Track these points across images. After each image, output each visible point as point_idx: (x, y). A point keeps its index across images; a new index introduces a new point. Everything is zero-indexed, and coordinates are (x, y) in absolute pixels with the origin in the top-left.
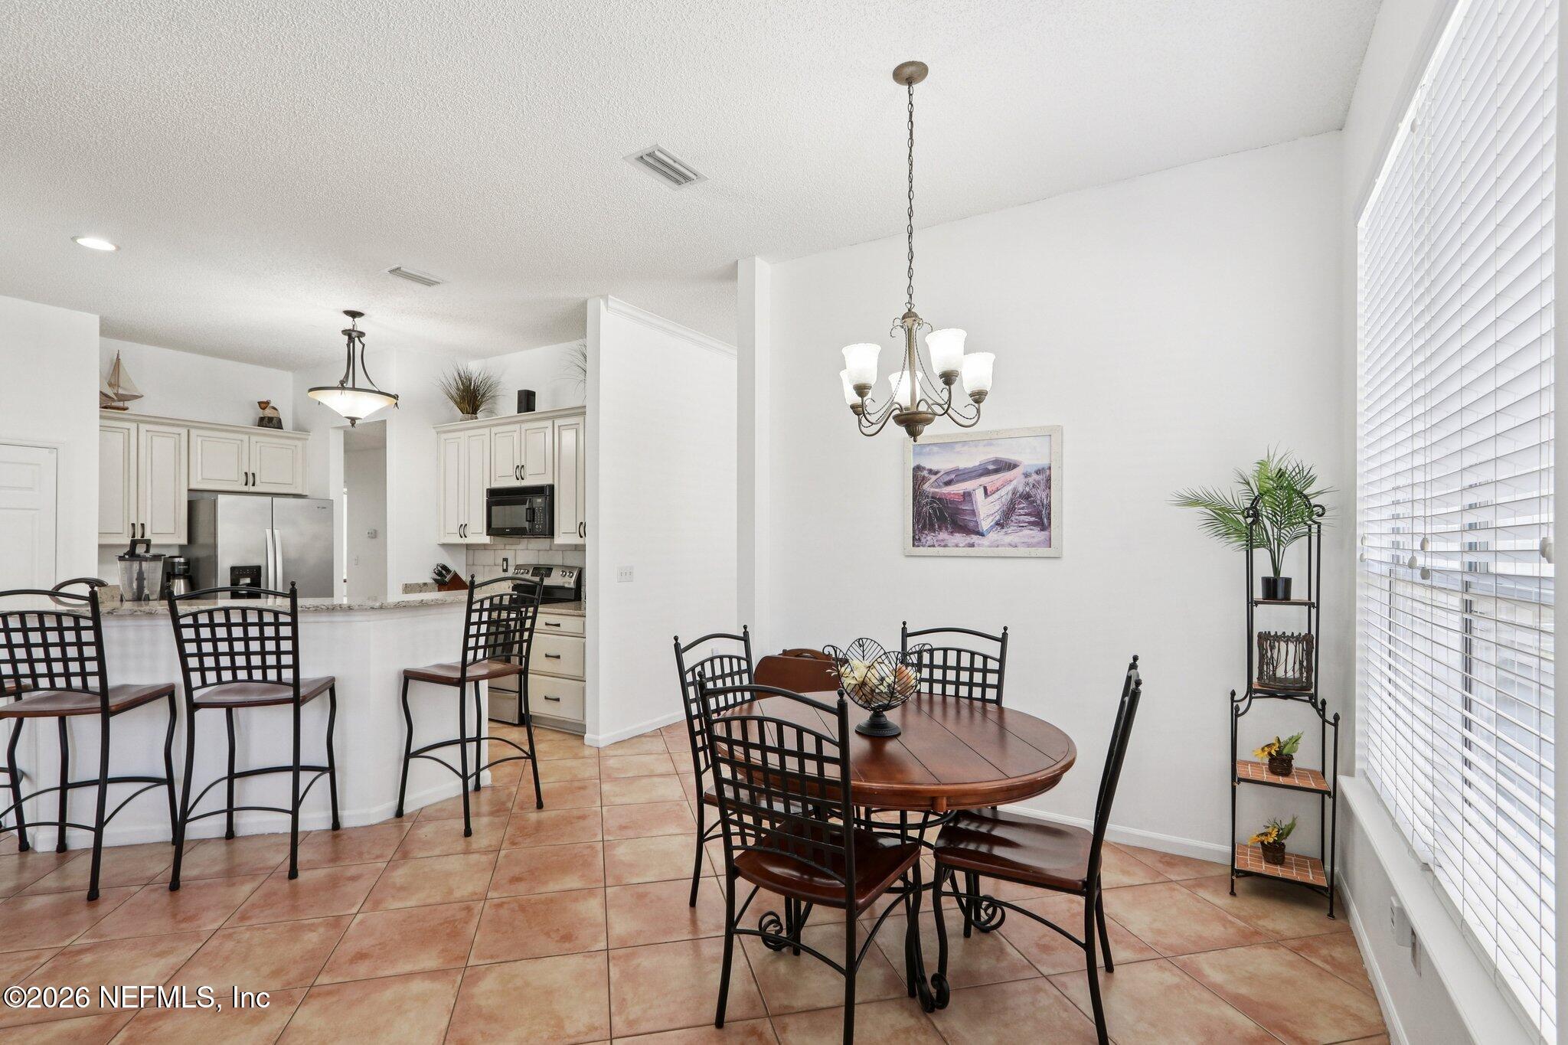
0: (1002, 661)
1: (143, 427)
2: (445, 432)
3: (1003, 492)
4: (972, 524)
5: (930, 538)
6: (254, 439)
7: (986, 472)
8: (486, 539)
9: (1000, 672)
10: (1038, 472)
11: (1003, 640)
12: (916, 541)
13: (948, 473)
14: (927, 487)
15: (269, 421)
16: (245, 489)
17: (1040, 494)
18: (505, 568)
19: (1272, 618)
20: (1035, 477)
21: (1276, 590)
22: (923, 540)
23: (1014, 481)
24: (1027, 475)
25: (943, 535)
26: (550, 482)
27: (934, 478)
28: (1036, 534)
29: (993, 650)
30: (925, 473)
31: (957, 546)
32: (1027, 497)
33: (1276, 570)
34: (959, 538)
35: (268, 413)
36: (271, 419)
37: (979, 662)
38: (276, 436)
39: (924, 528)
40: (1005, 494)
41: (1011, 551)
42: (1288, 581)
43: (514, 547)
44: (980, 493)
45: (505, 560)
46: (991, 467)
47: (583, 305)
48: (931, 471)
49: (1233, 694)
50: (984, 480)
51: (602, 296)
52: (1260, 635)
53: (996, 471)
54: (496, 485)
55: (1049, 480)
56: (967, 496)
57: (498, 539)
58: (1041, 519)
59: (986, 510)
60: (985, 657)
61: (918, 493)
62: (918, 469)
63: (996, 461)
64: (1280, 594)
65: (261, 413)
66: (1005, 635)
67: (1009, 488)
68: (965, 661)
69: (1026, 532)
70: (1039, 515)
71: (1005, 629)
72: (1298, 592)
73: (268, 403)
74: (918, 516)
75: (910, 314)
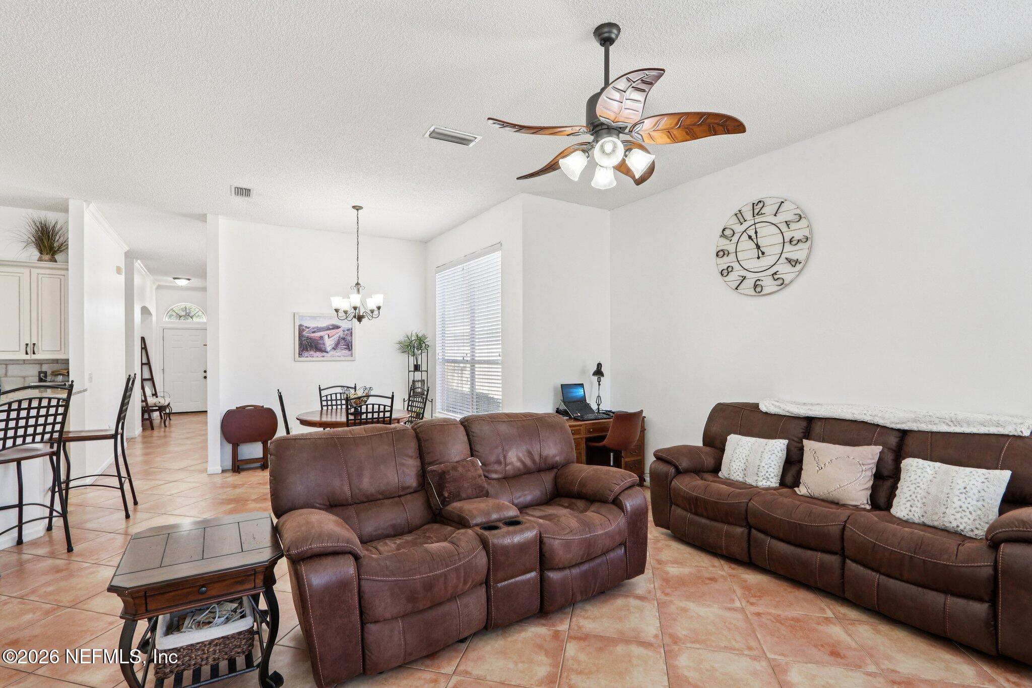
3: (335, 337)
4: (323, 349)
5: (306, 354)
7: (328, 329)
10: (348, 330)
11: (355, 388)
12: (300, 355)
13: (314, 328)
14: (305, 333)
17: (349, 338)
19: (418, 376)
20: (347, 332)
22: (303, 354)
23: (339, 333)
24: (344, 331)
25: (312, 353)
27: (307, 330)
28: (347, 352)
30: (304, 328)
31: (317, 357)
32: (344, 339)
33: (417, 363)
34: (318, 354)
39: (303, 350)
40: (336, 337)
41: (338, 359)
42: (420, 365)
44: (326, 337)
46: (331, 327)
48: (306, 327)
49: (404, 399)
50: (328, 332)
52: (412, 381)
53: (333, 329)
55: (352, 333)
56: (321, 338)
58: (349, 347)
59: (329, 343)
61: (301, 336)
62: (300, 326)
63: (333, 325)
64: (418, 369)
66: (355, 386)
67: (337, 335)
69: (344, 351)
70: (348, 345)
71: (354, 384)
72: (424, 368)
74: (301, 345)
75: (358, 284)
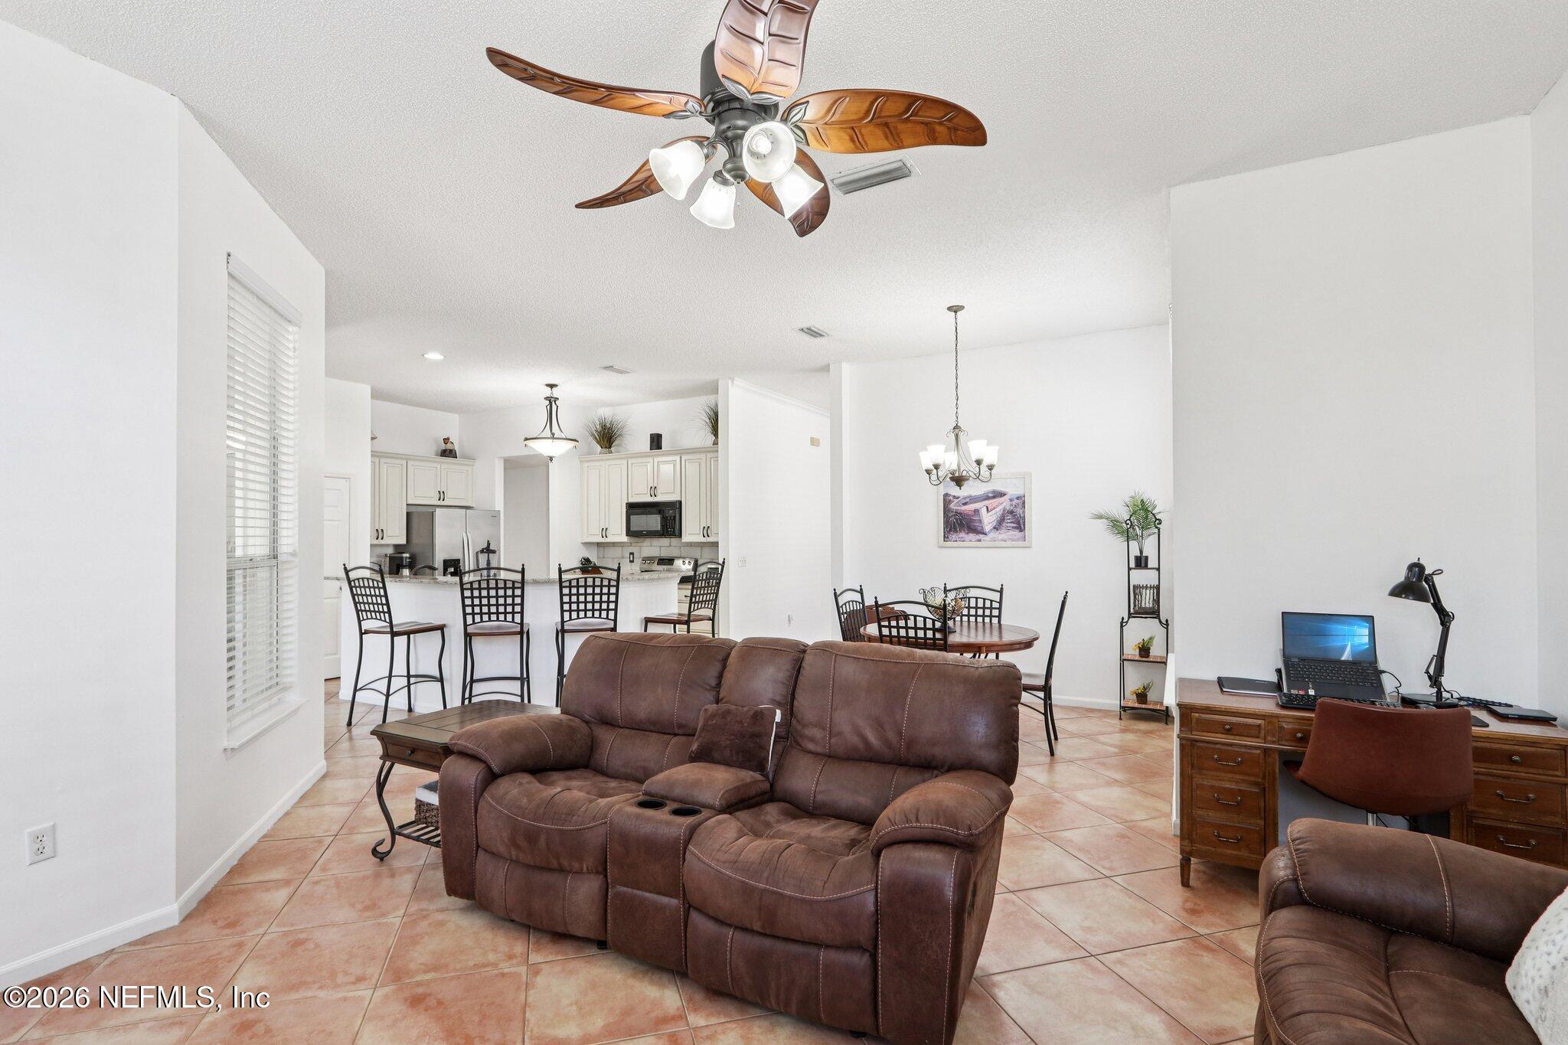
0: (1000, 603)
1: (383, 460)
2: (588, 461)
3: (997, 510)
4: (979, 528)
5: (954, 536)
6: (444, 466)
7: (988, 498)
8: (624, 539)
9: (1000, 609)
10: (1018, 498)
11: (1001, 592)
12: (946, 538)
13: (965, 498)
14: (952, 506)
15: (448, 453)
16: (439, 503)
17: (1019, 511)
18: (632, 559)
19: (1140, 577)
20: (1016, 501)
21: (1141, 562)
22: (950, 538)
23: (1004, 503)
24: (1011, 500)
25: (962, 535)
26: (679, 499)
27: (956, 501)
28: (1016, 533)
29: (996, 596)
30: (951, 498)
31: (971, 541)
32: (1012, 512)
33: (1141, 552)
34: (972, 536)
35: (449, 447)
36: (451, 451)
37: (988, 604)
38: (454, 464)
39: (950, 530)
40: (999, 511)
41: (1003, 544)
42: (1147, 558)
43: (639, 545)
44: (984, 510)
45: (632, 554)
46: (991, 495)
47: (717, 381)
48: (954, 497)
49: (1123, 619)
50: (986, 503)
51: (730, 378)
52: (1134, 586)
53: (994, 497)
54: (632, 500)
55: (1024, 503)
56: (976, 511)
57: (634, 540)
58: (1020, 525)
59: (988, 520)
60: (991, 601)
61: (946, 510)
62: (946, 495)
63: (994, 492)
64: (1143, 565)
65: (443, 446)
66: (1002, 588)
67: (1001, 507)
68: (980, 604)
69: (1011, 532)
70: (1019, 524)
71: (1002, 585)
72: (1153, 563)
73: (448, 439)
74: (947, 523)
75: (957, 427)
